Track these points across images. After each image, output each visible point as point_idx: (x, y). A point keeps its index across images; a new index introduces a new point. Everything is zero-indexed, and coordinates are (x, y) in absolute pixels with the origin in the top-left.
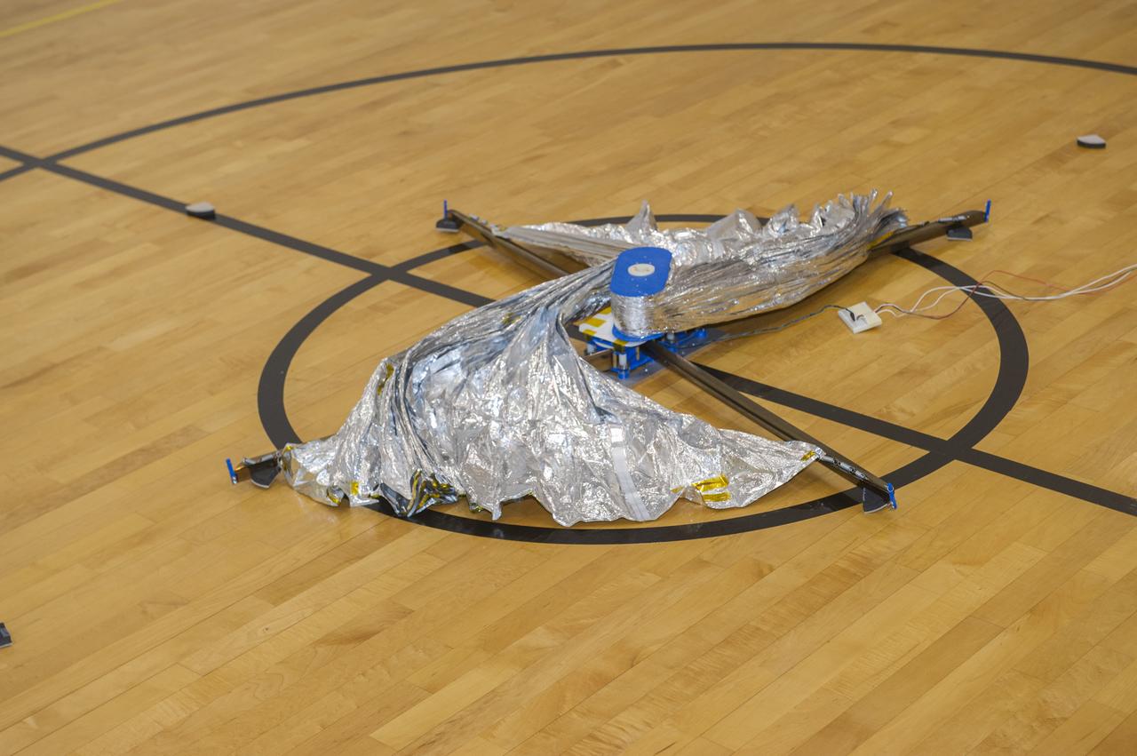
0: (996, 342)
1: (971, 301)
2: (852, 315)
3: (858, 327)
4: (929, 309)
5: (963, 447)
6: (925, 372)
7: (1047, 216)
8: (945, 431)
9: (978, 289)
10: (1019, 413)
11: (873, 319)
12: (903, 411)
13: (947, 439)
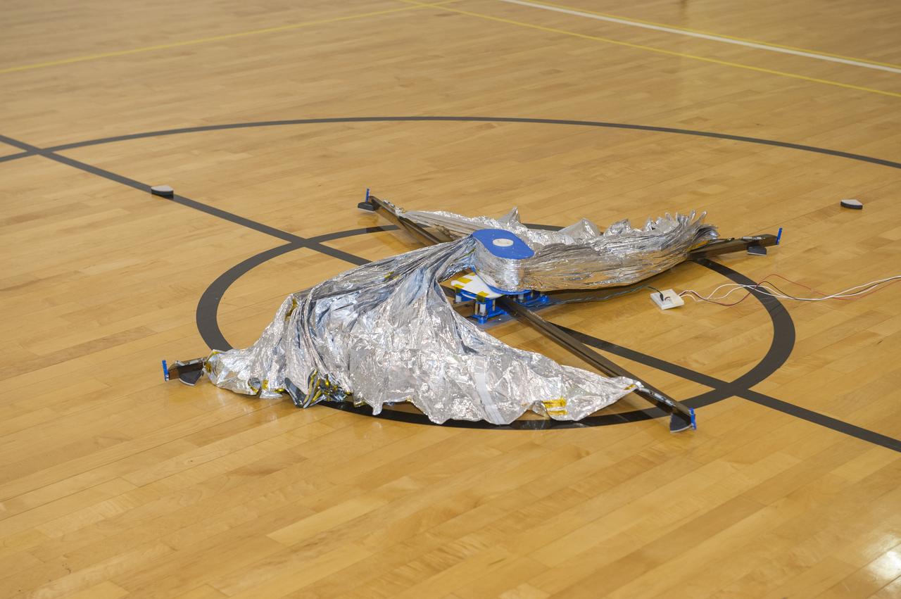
0: (770, 324)
1: (752, 296)
2: (662, 296)
3: (665, 305)
4: (721, 299)
5: (742, 388)
6: (715, 339)
7: (815, 248)
8: (728, 377)
9: (757, 288)
10: (784, 370)
11: (677, 300)
12: (696, 361)
13: (729, 382)
